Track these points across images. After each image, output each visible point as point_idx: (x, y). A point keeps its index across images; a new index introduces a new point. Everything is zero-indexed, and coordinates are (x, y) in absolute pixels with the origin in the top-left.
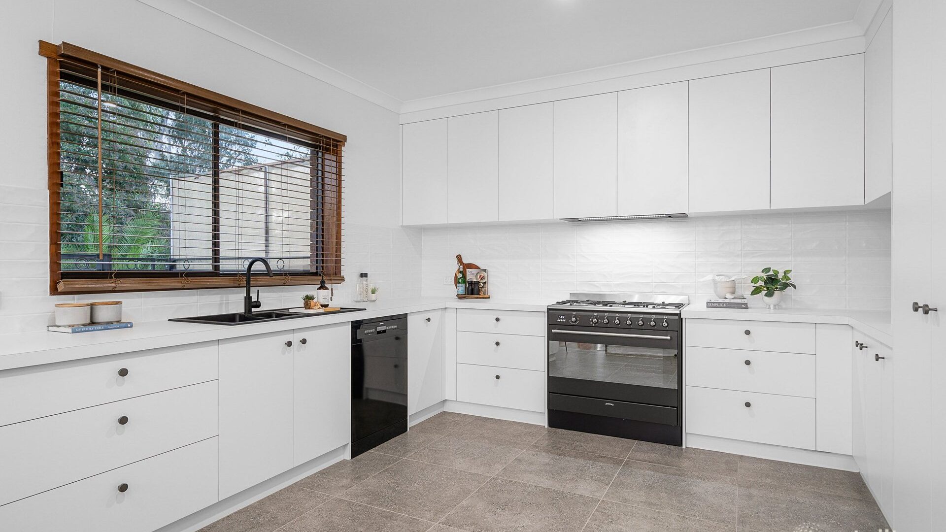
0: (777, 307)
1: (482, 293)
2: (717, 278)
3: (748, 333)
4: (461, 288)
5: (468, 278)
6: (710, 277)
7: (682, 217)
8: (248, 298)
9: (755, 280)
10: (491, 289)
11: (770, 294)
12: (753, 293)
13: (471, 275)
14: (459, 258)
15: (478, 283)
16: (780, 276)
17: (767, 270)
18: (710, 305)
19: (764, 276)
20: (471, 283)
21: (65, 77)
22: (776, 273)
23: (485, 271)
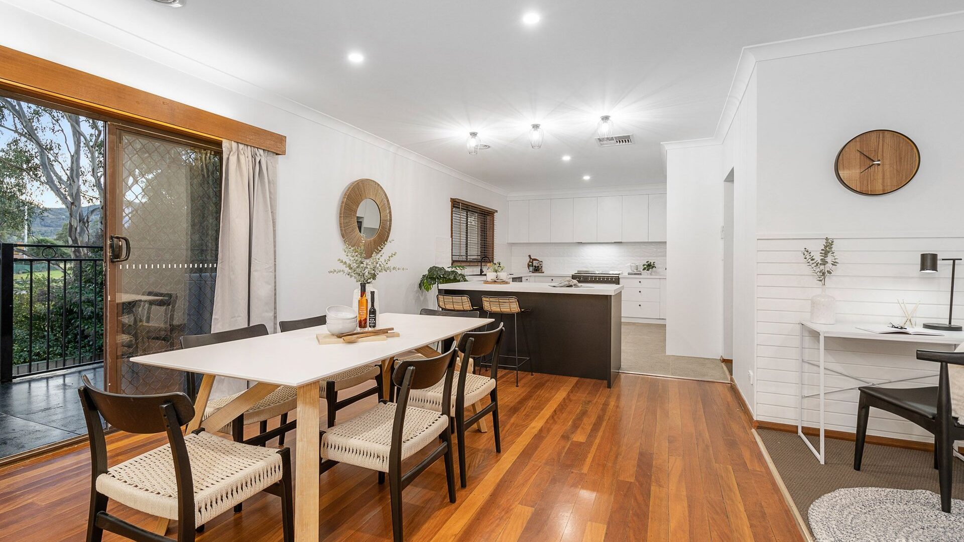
0: (651, 274)
1: (540, 271)
2: (632, 265)
3: (640, 282)
4: (531, 268)
5: (534, 265)
6: (629, 264)
7: (621, 243)
8: (481, 270)
9: (644, 265)
10: (544, 269)
11: (648, 270)
12: (643, 270)
13: (535, 263)
14: (530, 256)
15: (538, 267)
16: (652, 264)
17: (648, 262)
18: (629, 274)
19: (647, 264)
20: (535, 267)
21: (454, 207)
22: (651, 263)
23: (542, 262)
